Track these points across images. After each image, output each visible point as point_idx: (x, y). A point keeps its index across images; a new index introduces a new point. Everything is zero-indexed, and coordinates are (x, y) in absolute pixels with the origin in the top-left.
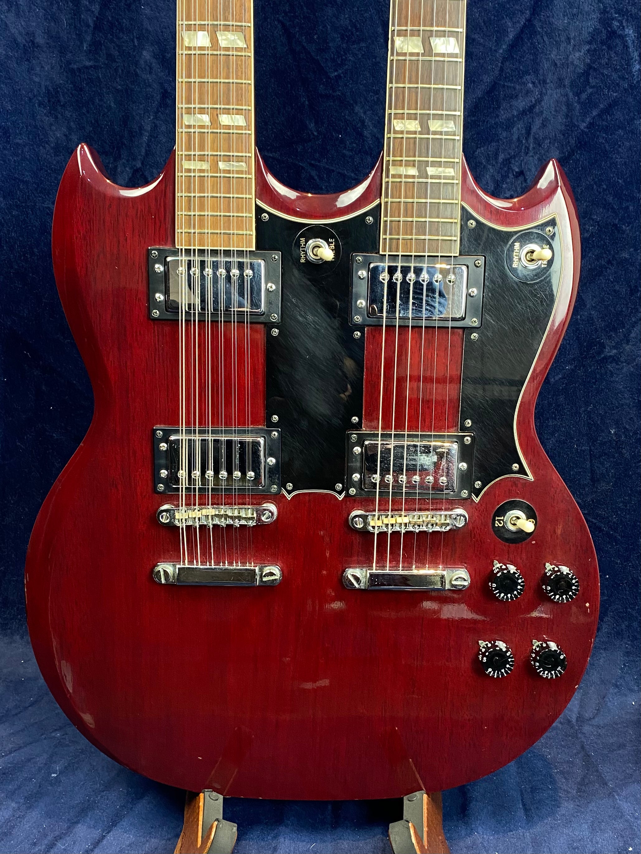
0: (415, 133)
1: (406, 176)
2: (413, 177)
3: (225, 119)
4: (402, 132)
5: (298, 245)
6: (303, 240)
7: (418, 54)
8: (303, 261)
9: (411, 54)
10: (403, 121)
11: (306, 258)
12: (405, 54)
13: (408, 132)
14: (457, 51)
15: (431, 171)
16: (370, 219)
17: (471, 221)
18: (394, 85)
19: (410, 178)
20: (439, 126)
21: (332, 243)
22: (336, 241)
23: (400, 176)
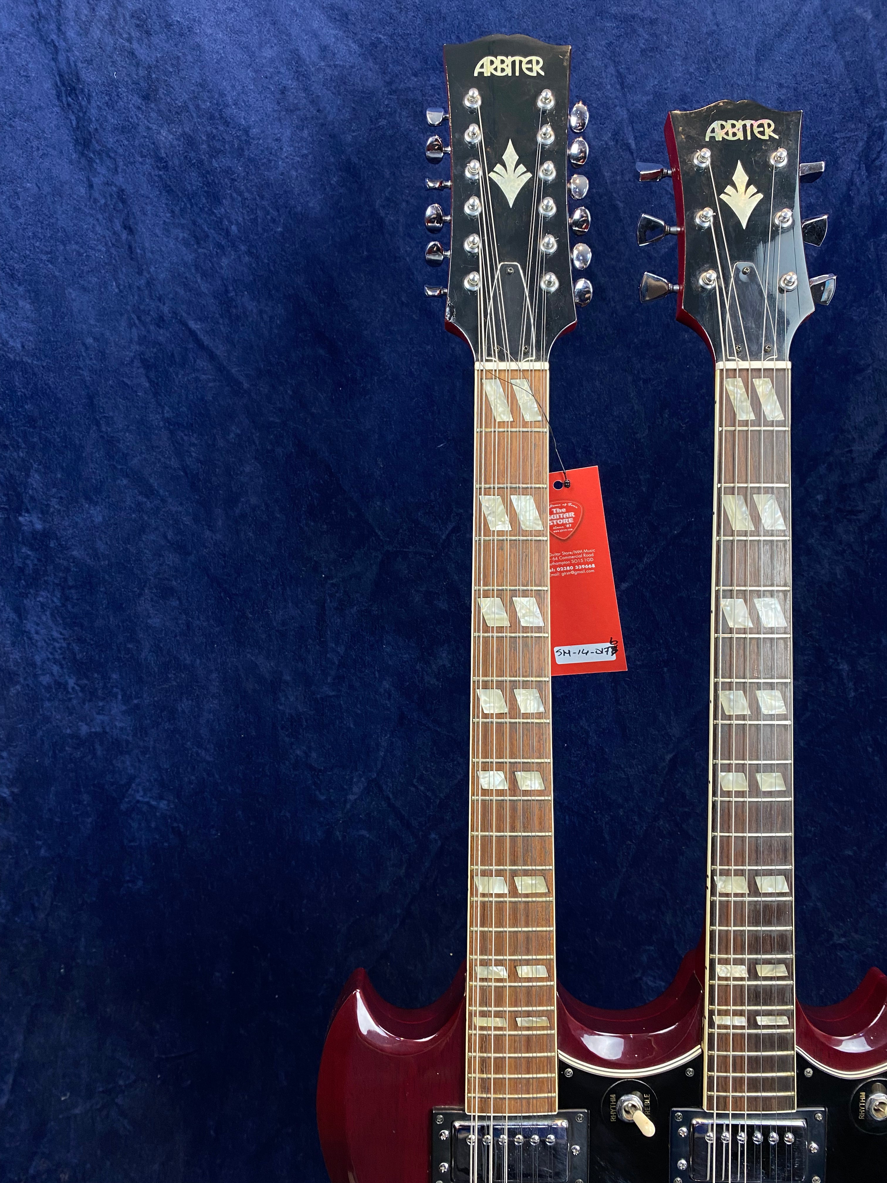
0: (742, 979)
1: (735, 1027)
2: (743, 1027)
3: (524, 971)
4: (727, 979)
5: (608, 1101)
6: (613, 1096)
7: (742, 895)
8: (613, 1119)
9: (736, 895)
10: (728, 967)
11: (617, 1117)
12: (727, 895)
13: (735, 979)
14: (786, 889)
15: (761, 1020)
16: (690, 1072)
17: (809, 1070)
18: (717, 928)
19: (737, 1029)
20: (769, 972)
21: (647, 1099)
22: (652, 1096)
23: (726, 1027)
